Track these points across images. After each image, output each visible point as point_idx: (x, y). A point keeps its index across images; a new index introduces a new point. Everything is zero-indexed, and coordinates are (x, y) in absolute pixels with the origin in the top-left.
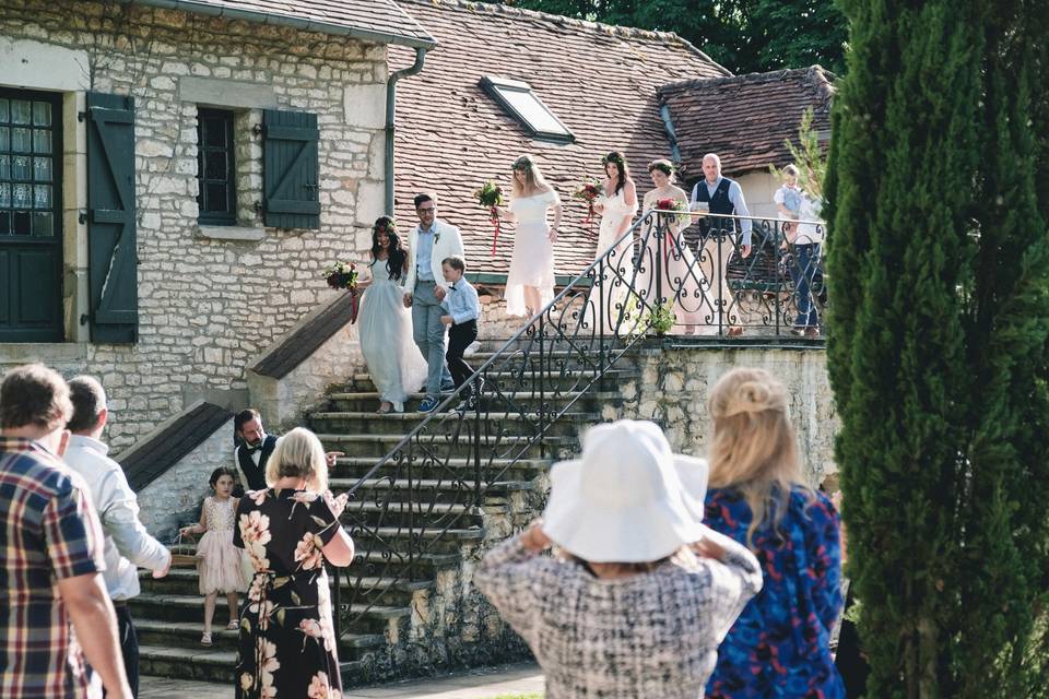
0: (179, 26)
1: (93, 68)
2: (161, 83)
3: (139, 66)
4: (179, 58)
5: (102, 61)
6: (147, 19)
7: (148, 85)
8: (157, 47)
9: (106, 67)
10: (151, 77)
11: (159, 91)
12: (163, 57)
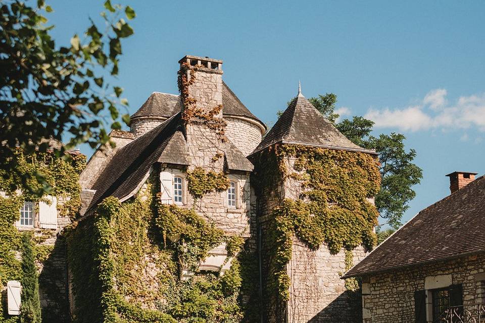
0: (475, 259)
1: (453, 278)
2: (470, 277)
3: (464, 275)
4: (475, 269)
5: (455, 276)
6: (467, 260)
7: (467, 279)
8: (469, 267)
9: (456, 277)
10: (467, 276)
11: (470, 280)
12: (471, 270)
